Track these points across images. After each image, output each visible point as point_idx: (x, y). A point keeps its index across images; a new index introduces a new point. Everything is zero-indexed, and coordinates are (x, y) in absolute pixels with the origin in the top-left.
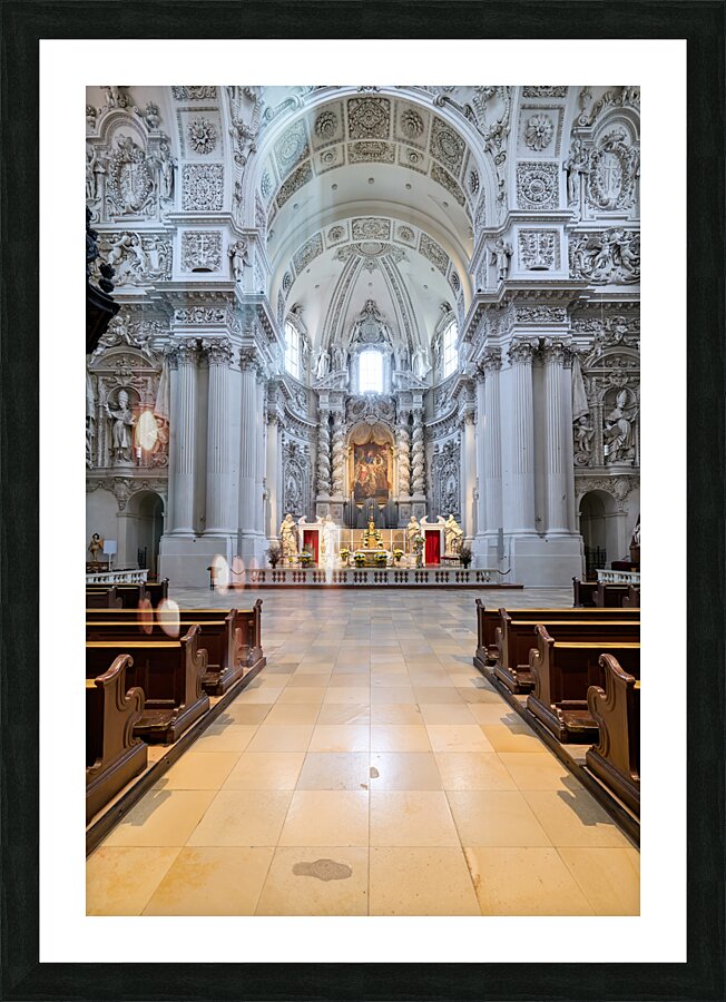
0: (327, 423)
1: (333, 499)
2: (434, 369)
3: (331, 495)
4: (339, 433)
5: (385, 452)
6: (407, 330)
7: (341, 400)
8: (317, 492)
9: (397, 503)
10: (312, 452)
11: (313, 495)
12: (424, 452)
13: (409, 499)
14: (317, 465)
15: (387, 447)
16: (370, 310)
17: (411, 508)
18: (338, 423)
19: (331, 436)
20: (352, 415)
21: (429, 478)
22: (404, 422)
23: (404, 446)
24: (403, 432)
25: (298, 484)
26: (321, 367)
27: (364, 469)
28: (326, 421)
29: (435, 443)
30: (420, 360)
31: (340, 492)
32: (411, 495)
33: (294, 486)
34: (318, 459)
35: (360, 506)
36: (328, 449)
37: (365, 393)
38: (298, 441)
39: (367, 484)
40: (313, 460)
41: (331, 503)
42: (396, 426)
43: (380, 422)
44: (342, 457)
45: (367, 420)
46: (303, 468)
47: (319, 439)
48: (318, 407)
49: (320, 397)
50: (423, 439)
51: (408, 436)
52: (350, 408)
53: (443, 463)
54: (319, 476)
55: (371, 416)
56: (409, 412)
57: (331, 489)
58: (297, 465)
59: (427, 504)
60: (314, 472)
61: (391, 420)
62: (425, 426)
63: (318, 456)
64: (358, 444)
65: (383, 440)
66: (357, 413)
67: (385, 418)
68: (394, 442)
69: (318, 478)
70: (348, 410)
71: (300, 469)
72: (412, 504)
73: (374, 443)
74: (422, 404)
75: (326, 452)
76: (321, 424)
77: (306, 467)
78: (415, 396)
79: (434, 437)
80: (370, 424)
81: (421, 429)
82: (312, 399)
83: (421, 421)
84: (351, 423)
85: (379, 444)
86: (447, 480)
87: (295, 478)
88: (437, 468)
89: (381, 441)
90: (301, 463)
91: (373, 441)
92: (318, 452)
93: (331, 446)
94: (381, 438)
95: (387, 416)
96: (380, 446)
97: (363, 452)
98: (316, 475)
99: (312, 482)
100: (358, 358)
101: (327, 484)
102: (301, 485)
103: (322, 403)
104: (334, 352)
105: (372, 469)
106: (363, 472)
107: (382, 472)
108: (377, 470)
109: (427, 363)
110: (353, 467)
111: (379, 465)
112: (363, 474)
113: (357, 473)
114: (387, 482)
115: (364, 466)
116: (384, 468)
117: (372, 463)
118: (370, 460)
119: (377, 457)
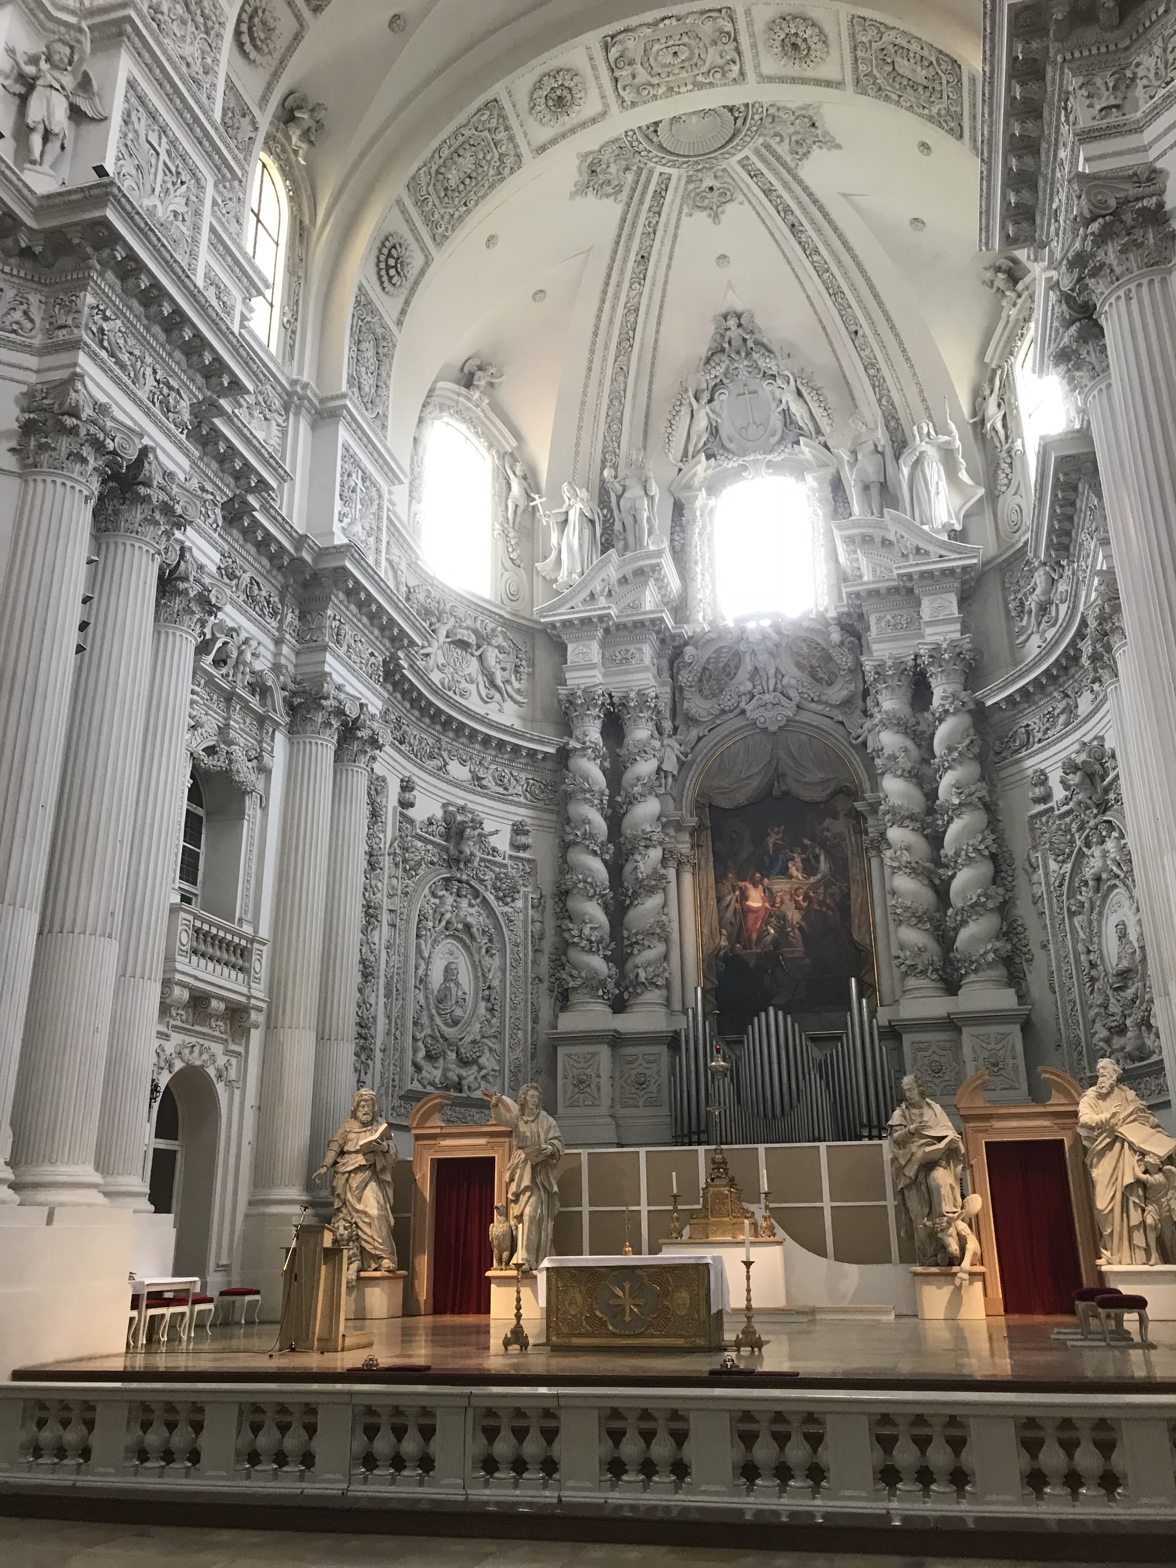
0: (595, 736)
1: (627, 1023)
2: (992, 496)
3: (619, 1006)
4: (645, 767)
5: (835, 827)
7: (647, 652)
8: (563, 997)
9: (894, 1032)
11: (546, 1005)
12: (989, 808)
13: (943, 1006)
14: (563, 894)
15: (841, 805)
16: (739, 346)
17: (957, 1045)
18: (641, 734)
19: (613, 778)
20: (694, 702)
21: (1024, 910)
22: (894, 705)
24: (894, 743)
26: (568, 549)
27: (755, 900)
28: (593, 732)
29: (1032, 764)
30: (932, 470)
31: (654, 996)
32: (951, 987)
34: (564, 866)
36: (602, 828)
37: (737, 621)
38: (479, 804)
39: (770, 959)
40: (546, 877)
41: (618, 1041)
42: (868, 724)
43: (804, 717)
44: (656, 854)
45: (755, 715)
46: (507, 909)
47: (568, 797)
48: (563, 683)
49: (570, 648)
50: (981, 758)
51: (914, 752)
52: (684, 677)
53: (1072, 842)
54: (566, 935)
55: (767, 697)
56: (911, 663)
57: (617, 985)
58: (476, 894)
59: (1027, 1026)
60: (550, 924)
61: (847, 703)
62: (980, 704)
63: (566, 862)
64: (725, 804)
65: (822, 782)
66: (714, 696)
67: (824, 698)
68: (867, 785)
69: (564, 946)
70: (681, 689)
71: (491, 912)
72: (960, 1031)
73: (786, 794)
74: (958, 626)
75: (592, 836)
76: (573, 744)
77: (519, 904)
78: (925, 601)
79: (1026, 744)
80: (765, 730)
81: (964, 720)
82: (544, 660)
83: (959, 687)
84: (694, 733)
85: (807, 795)
86: (1100, 914)
87: (466, 947)
88: (1053, 866)
89: (813, 784)
90: (497, 889)
91: (784, 788)
92: (565, 846)
93: (614, 821)
94: (813, 775)
95: (831, 691)
96: (812, 805)
97: (747, 835)
98: (560, 931)
99: (543, 960)
100: (711, 511)
101: (597, 965)
102: (495, 974)
103: (574, 669)
104: (619, 497)
105: (787, 898)
106: (750, 910)
107: (829, 907)
108: (806, 897)
109: (964, 476)
110: (712, 894)
111: (812, 880)
112: (751, 917)
113: (729, 914)
114: (853, 942)
115: (755, 886)
116: (834, 889)
117: (785, 872)
118: (774, 860)
119: (805, 848)
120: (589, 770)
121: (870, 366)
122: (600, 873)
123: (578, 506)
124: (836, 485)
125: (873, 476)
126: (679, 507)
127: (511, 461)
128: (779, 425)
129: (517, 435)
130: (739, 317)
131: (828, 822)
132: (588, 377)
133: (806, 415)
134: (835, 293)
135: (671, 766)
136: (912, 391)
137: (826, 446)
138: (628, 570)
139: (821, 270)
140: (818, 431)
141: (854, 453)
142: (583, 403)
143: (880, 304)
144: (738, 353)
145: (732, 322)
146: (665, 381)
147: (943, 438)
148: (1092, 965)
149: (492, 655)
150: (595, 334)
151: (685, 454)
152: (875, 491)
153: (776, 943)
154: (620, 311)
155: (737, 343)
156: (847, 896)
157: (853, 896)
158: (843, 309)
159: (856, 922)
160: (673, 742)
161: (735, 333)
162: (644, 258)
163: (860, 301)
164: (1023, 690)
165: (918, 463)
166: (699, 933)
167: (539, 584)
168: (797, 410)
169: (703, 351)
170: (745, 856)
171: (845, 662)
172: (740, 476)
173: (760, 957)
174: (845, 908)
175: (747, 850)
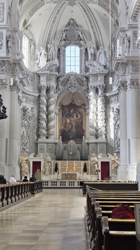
0: (45, 93)
1: (49, 141)
3: (47, 138)
4: (53, 99)
5: (81, 110)
6: (95, 36)
7: (54, 79)
8: (38, 136)
9: (88, 144)
10: (35, 112)
11: (36, 137)
12: (105, 111)
13: (96, 141)
14: (39, 120)
15: (83, 107)
16: (72, 24)
17: (97, 146)
18: (52, 93)
19: (47, 101)
20: (60, 87)
21: (108, 127)
22: (93, 93)
25: (27, 132)
26: (42, 59)
27: (68, 121)
29: (112, 106)
30: (102, 54)
31: (53, 136)
32: (97, 137)
33: (25, 133)
35: (65, 145)
36: (45, 109)
38: (27, 105)
39: (70, 131)
40: (36, 116)
41: (47, 143)
42: (88, 94)
43: (78, 91)
44: (54, 114)
45: (70, 90)
46: (30, 122)
47: (40, 104)
48: (40, 84)
49: (41, 77)
50: (105, 104)
51: (95, 101)
52: (60, 83)
53: (116, 119)
54: (39, 126)
55: (72, 88)
56: (96, 87)
57: (47, 135)
58: (27, 120)
59: (107, 144)
60: (36, 124)
61: (85, 90)
62: (105, 95)
63: (39, 114)
64: (65, 105)
65: (80, 103)
66: (64, 86)
67: (82, 89)
68: (87, 104)
69: (39, 128)
70: (58, 84)
71: (28, 123)
72: (97, 144)
73: (74, 104)
74: (104, 82)
75: (44, 111)
76: (41, 95)
77: (32, 121)
78: (99, 77)
79: (111, 102)
80: (72, 93)
81: (104, 98)
82: (36, 78)
83: (103, 92)
84: (60, 92)
85: (77, 104)
86: (118, 130)
87: (25, 128)
88: (113, 122)
89: (79, 103)
90: (29, 119)
91: (74, 103)
92: (39, 112)
93: (47, 108)
94: (79, 101)
95: (83, 87)
96: (78, 106)
97: (67, 110)
98: (38, 125)
99: (35, 130)
100: (64, 50)
101: (44, 131)
102: (29, 132)
103: (42, 81)
104: (50, 49)
105: (73, 121)
106: (67, 123)
107: (79, 123)
108: (76, 121)
109: (107, 56)
110: (61, 120)
111: (77, 118)
112: (67, 124)
113: (64, 123)
114: (82, 129)
115: (68, 119)
116: (80, 120)
117: (73, 117)
118: (71, 115)
119: (76, 113)
120: (44, 99)
121: (94, 33)
122: (45, 117)
123: (44, 52)
124: (86, 50)
125: (93, 53)
126: (59, 50)
127: (32, 41)
128: (77, 37)
129: (33, 36)
130: (73, 19)
131: (80, 109)
132: (46, 27)
133: (82, 37)
134: (90, 21)
135: (56, 98)
136: (100, 39)
137: (85, 43)
138: (51, 64)
139: (88, 17)
140: (84, 40)
141: (90, 48)
142: (45, 31)
143: (97, 24)
144: (72, 25)
145: (72, 20)
146: (59, 28)
147: (105, 49)
148: (116, 137)
149: (28, 78)
150: (49, 21)
151: (61, 40)
152: (93, 55)
153: (71, 128)
154: (54, 18)
156: (82, 122)
157: (83, 122)
158: (91, 23)
159: (83, 126)
160: (57, 94)
161: (72, 22)
162: (59, 11)
163: (94, 23)
164: (112, 95)
165: (100, 53)
166: (59, 126)
167: (35, 64)
168: (81, 36)
169: (66, 24)
170: (67, 113)
171: (86, 83)
172: (70, 44)
173: (68, 130)
174: (82, 124)
175: (67, 112)
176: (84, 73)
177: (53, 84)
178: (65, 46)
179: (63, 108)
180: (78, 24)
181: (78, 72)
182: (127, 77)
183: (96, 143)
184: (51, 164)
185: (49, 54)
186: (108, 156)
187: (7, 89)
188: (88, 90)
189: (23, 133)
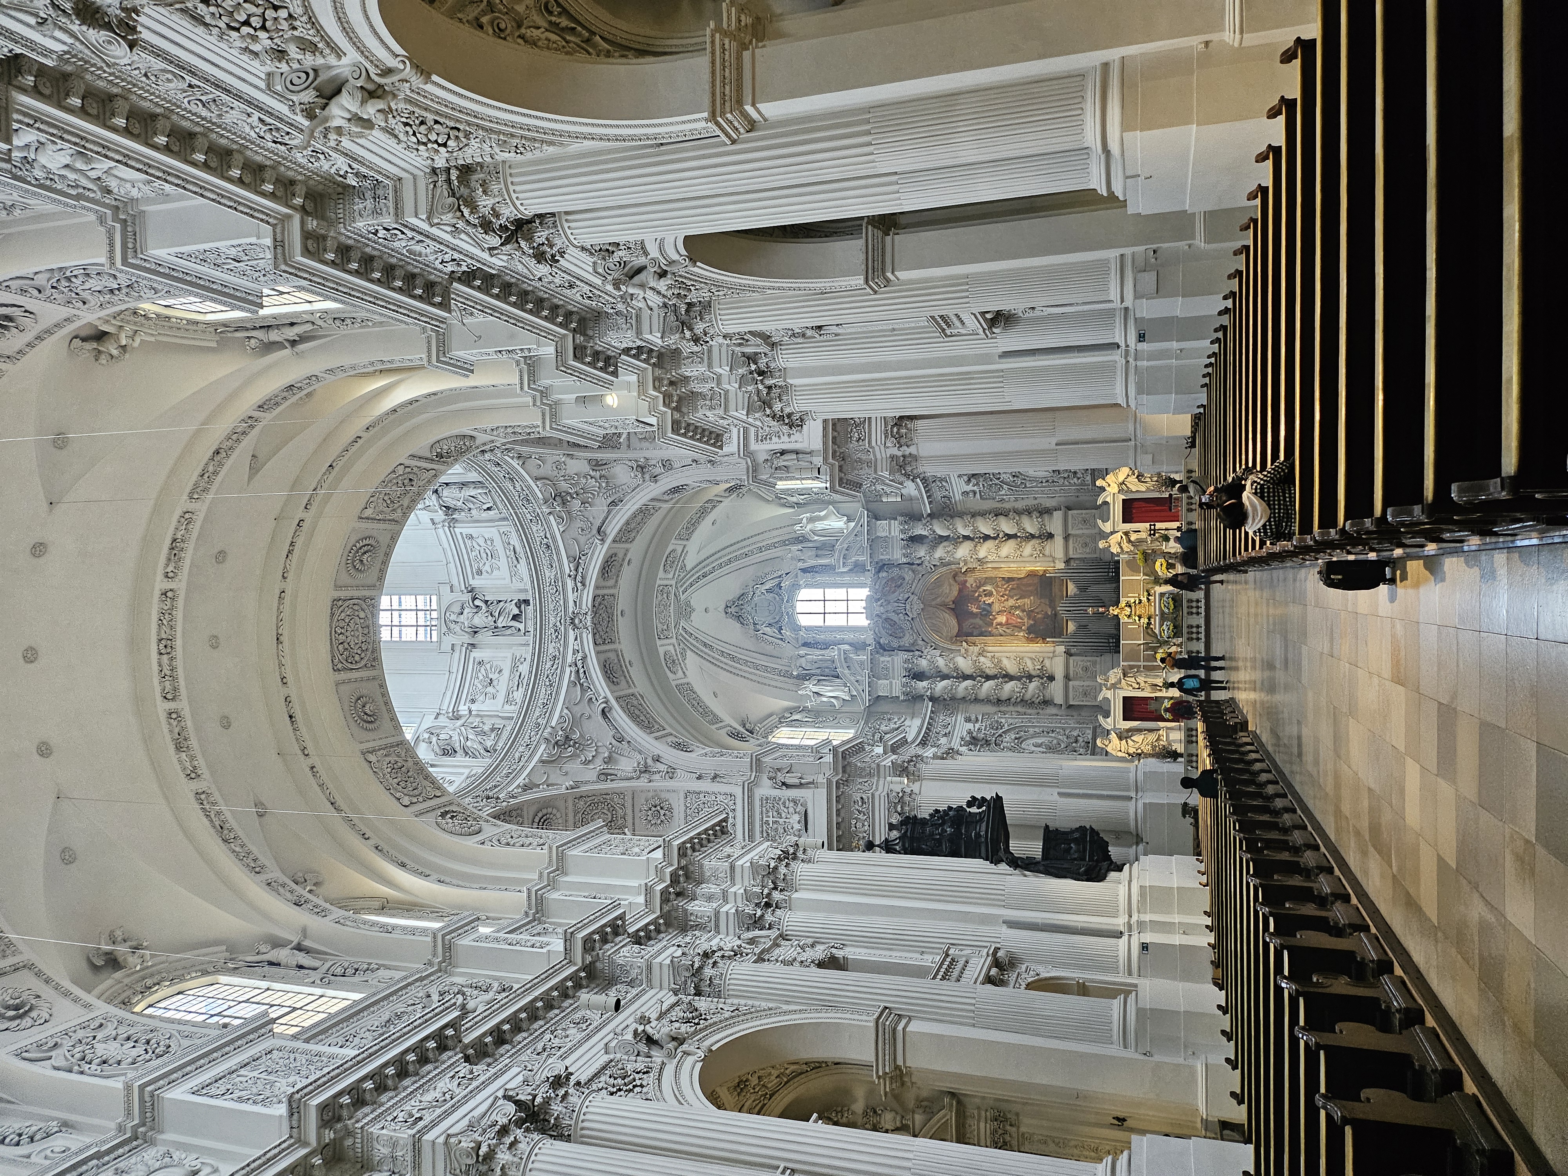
0: (925, 684)
1: (1059, 674)
3: (1051, 678)
4: (941, 662)
5: (971, 581)
6: (768, 548)
7: (885, 659)
8: (1047, 702)
9: (1068, 561)
10: (976, 710)
11: (1051, 711)
12: (973, 515)
13: (1059, 540)
15: (961, 578)
16: (739, 609)
17: (1075, 536)
18: (924, 663)
19: (945, 677)
20: (907, 641)
21: (1020, 505)
22: (921, 552)
23: (963, 551)
24: (939, 553)
25: (1035, 735)
26: (831, 692)
27: (1002, 619)
28: (922, 685)
29: (958, 497)
30: (819, 525)
31: (1047, 663)
32: (1051, 536)
33: (1039, 741)
34: (987, 701)
35: (1071, 627)
36: (969, 683)
37: (870, 617)
38: (959, 732)
39: (1030, 614)
40: (991, 709)
41: (1067, 677)
42: (926, 563)
43: (918, 591)
44: (982, 659)
45: (915, 614)
46: (1006, 725)
47: (953, 699)
48: (898, 697)
49: (880, 694)
50: (952, 517)
51: (945, 544)
52: (895, 644)
53: (995, 484)
54: (1019, 700)
55: (908, 607)
56: (905, 542)
57: (1042, 679)
58: (1001, 736)
59: (1069, 508)
60: (1011, 708)
61: (913, 571)
62: (929, 515)
63: (983, 700)
64: (956, 630)
65: (950, 585)
66: (903, 632)
67: (910, 582)
68: (953, 567)
69: (1023, 701)
70: (899, 647)
71: (1008, 731)
72: (1069, 534)
73: (954, 602)
74: (893, 521)
75: (974, 686)
76: (928, 693)
77: (1003, 721)
78: (879, 534)
79: (949, 498)
80: (922, 609)
81: (935, 521)
82: (883, 707)
83: (920, 523)
84: (920, 642)
85: (956, 593)
86: (1028, 477)
87: (1025, 739)
88: (1003, 492)
89: (951, 590)
90: (998, 728)
91: (951, 603)
92: (977, 700)
93: (966, 677)
94: (946, 589)
95: (907, 578)
96: (960, 591)
97: (972, 621)
98: (1015, 704)
99: (1029, 711)
100: (808, 629)
101: (1033, 686)
102: (1037, 730)
103: (891, 692)
104: (805, 670)
105: (1002, 605)
106: (1007, 622)
107: (1008, 587)
108: (1002, 596)
109: (823, 513)
110: (999, 638)
111: (995, 593)
112: (1010, 621)
113: (1008, 631)
115: (996, 618)
116: (1000, 584)
117: (990, 605)
118: (984, 609)
119: (979, 596)
120: (941, 686)
121: (760, 550)
122: (991, 683)
123: (811, 687)
124: (804, 570)
125: (814, 553)
126: (805, 644)
127: (784, 719)
128: (772, 595)
129: (771, 715)
130: (726, 606)
131: (968, 585)
132: (748, 679)
133: (772, 582)
134: (731, 561)
135: (938, 652)
136: (775, 533)
137: (787, 574)
138: (845, 665)
139: (721, 566)
141: (799, 560)
142: (758, 682)
143: (739, 542)
144: (741, 609)
145: (729, 610)
146: (749, 644)
147: (805, 520)
148: (1047, 481)
149: (883, 728)
150: (731, 672)
151: (781, 639)
152: (820, 552)
153: (1023, 611)
154: (722, 659)
155: (737, 609)
156: (1003, 579)
157: (1004, 576)
158: (737, 558)
159: (1015, 576)
160: (925, 652)
161: (733, 610)
162: (705, 645)
163: (736, 551)
164: (928, 497)
165: (814, 532)
166: (1018, 644)
167: (844, 709)
168: (768, 586)
169: (739, 625)
170: (981, 622)
171: (896, 571)
172: (792, 617)
173: (1029, 618)
174: (1010, 580)
175: (978, 621)
176: (868, 578)
177: (898, 661)
178: (797, 628)
179: (963, 635)
180: (738, 593)
181: (864, 593)
182: (879, 456)
183: (1066, 538)
184: (1131, 667)
185: (818, 671)
186: (1106, 503)
187: (916, 790)
188: (913, 564)
189: (1040, 746)
